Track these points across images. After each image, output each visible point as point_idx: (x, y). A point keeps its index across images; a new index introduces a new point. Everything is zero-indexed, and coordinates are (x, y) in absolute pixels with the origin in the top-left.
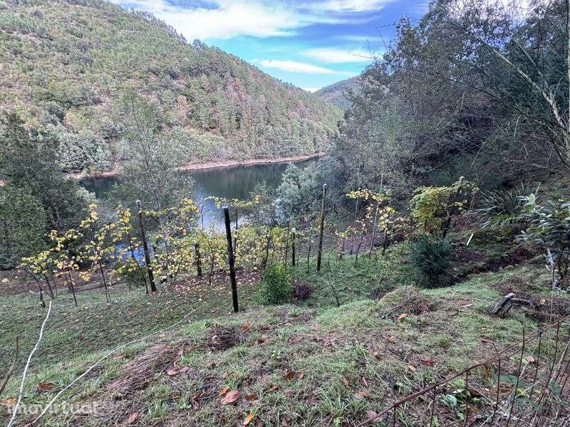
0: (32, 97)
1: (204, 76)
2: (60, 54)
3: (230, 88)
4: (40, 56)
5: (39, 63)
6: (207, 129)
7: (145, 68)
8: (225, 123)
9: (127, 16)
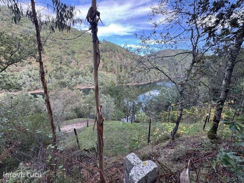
0: (50, 61)
1: (108, 52)
2: (58, 46)
3: (117, 56)
4: (53, 47)
5: (52, 49)
6: (109, 72)
7: (87, 50)
8: (116, 69)
9: (79, 32)
